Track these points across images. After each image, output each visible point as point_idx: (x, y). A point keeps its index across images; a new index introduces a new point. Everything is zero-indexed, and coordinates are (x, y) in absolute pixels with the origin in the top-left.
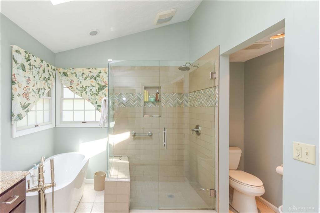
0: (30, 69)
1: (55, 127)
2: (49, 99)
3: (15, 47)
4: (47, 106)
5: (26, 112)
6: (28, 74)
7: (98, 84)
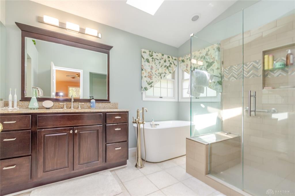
0: (153, 61)
1: (178, 102)
2: (173, 81)
3: (143, 50)
4: (170, 85)
5: (150, 86)
6: (152, 64)
7: (207, 62)
